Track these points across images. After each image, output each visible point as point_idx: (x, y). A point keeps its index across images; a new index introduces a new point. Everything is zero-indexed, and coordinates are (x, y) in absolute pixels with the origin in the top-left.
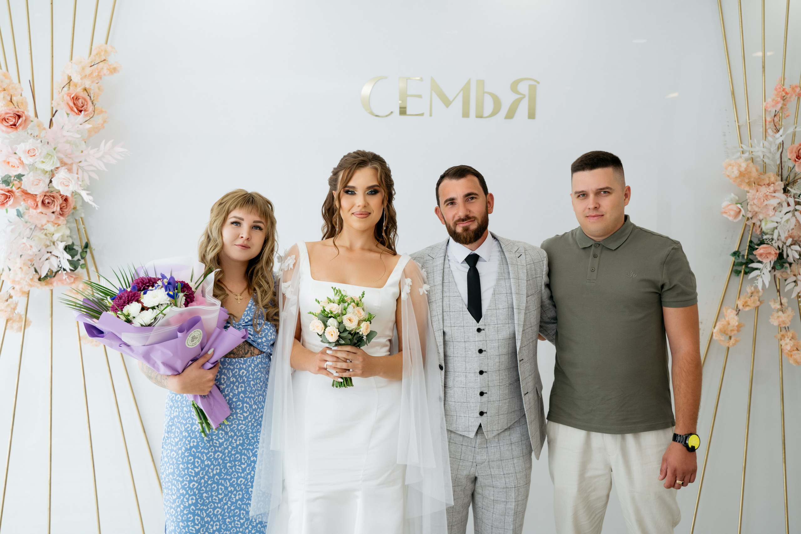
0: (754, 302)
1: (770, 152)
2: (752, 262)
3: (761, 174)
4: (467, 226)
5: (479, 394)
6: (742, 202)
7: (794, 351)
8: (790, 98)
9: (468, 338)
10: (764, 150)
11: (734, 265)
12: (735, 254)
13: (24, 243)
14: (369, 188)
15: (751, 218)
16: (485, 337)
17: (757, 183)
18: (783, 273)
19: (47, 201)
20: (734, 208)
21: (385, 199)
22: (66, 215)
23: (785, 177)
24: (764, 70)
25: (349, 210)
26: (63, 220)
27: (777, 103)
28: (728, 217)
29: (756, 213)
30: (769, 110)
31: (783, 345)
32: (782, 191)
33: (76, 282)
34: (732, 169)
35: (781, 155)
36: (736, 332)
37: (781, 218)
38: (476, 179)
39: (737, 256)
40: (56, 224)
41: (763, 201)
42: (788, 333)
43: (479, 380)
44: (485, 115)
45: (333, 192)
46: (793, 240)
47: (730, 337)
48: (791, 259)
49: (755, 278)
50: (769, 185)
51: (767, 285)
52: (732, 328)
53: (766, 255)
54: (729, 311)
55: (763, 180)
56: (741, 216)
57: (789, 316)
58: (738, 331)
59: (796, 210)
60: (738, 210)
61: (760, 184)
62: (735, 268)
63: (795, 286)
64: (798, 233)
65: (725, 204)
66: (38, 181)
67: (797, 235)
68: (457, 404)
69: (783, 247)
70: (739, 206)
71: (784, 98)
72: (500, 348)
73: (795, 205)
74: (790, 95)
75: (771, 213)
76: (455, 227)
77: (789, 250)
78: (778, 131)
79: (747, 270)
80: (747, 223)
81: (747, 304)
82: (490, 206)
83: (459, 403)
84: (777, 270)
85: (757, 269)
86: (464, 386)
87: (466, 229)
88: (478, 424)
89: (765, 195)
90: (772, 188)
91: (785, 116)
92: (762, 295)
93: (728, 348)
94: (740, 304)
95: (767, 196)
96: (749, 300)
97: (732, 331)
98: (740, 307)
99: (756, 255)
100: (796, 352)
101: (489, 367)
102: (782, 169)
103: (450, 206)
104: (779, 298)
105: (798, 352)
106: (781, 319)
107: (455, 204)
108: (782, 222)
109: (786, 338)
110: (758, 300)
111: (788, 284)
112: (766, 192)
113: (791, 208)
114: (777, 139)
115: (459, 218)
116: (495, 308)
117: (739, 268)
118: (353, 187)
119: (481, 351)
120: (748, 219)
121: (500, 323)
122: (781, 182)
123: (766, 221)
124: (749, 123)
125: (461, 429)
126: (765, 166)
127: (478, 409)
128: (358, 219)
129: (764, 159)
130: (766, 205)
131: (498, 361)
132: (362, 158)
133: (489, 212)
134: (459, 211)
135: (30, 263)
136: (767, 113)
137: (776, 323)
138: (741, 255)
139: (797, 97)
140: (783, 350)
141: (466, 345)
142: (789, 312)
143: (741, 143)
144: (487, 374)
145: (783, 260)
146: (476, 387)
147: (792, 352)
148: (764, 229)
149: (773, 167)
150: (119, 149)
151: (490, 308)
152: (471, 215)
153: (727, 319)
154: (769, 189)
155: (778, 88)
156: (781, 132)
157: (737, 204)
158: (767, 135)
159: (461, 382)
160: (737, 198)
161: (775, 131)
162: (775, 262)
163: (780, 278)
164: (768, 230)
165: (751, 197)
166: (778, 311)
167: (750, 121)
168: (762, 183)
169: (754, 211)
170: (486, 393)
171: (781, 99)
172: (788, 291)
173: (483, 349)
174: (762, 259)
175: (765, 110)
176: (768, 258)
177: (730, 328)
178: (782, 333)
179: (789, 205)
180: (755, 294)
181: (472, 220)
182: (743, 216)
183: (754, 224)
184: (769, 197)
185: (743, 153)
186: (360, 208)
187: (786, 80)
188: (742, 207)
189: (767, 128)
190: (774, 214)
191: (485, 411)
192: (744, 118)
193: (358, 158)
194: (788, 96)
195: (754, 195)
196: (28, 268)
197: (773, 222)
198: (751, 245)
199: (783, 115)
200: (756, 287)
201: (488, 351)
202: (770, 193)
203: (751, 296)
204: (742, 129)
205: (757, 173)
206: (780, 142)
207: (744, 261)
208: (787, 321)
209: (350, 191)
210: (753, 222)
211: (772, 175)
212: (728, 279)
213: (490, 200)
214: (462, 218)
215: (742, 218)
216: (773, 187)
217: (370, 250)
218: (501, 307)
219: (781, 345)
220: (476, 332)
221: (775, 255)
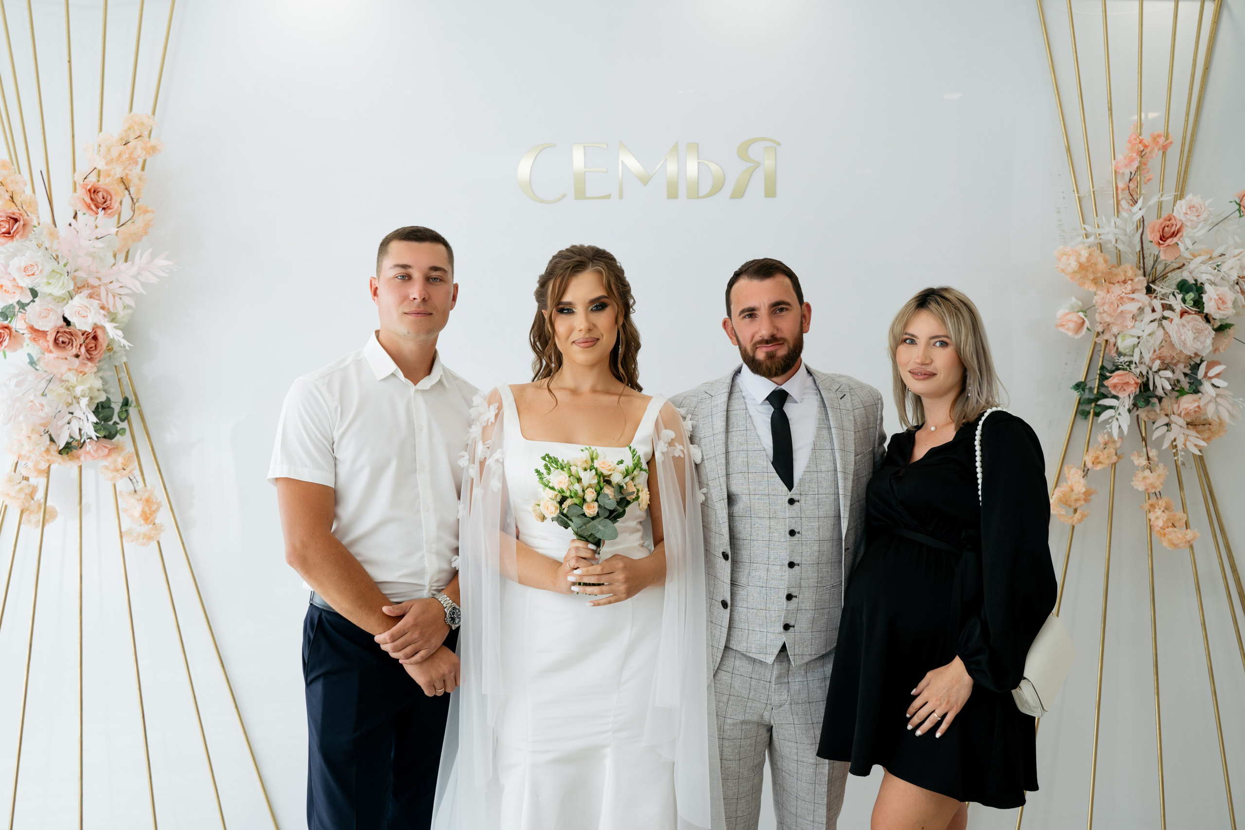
0: (1108, 457)
1: (1126, 234)
2: (1105, 396)
3: (1113, 266)
4: (772, 352)
5: (785, 597)
6: (1087, 309)
7: (1168, 527)
8: (1150, 152)
9: (775, 512)
10: (1117, 231)
11: (1079, 403)
12: (1079, 386)
13: (32, 401)
14: (592, 302)
15: (1103, 333)
16: (799, 512)
17: (1107, 280)
18: (1150, 412)
19: (61, 339)
20: (1075, 317)
21: (619, 315)
22: (97, 360)
23: (1148, 269)
24: (1111, 114)
25: (568, 338)
26: (92, 367)
27: (1132, 160)
28: (1067, 332)
29: (1109, 325)
30: (1121, 172)
31: (1152, 520)
32: (1145, 291)
33: (113, 455)
34: (1068, 259)
35: (1141, 238)
36: (1082, 502)
37: (1143, 331)
38: (787, 281)
39: (1080, 390)
40: (81, 372)
41: (1116, 306)
42: (1160, 502)
43: (787, 577)
44: (702, 193)
45: (543, 311)
46: (1163, 363)
47: (1075, 511)
48: (1160, 392)
49: (1107, 422)
50: (1125, 282)
51: (1125, 430)
52: (1076, 497)
53: (1122, 387)
54: (1073, 471)
55: (1116, 275)
56: (1085, 329)
57: (1159, 475)
58: (1086, 500)
59: (1164, 318)
60: (1080, 321)
61: (1112, 281)
62: (1081, 408)
63: (1168, 431)
64: (1171, 352)
65: (1061, 312)
66: (47, 311)
67: (1169, 355)
68: (751, 611)
69: (1148, 373)
70: (1081, 314)
71: (1143, 153)
72: (821, 530)
73: (1163, 311)
74: (1149, 148)
75: (1130, 323)
76: (754, 352)
77: (1157, 378)
78: (1136, 202)
79: (1098, 410)
80: (1097, 340)
81: (1098, 461)
82: (806, 321)
83: (754, 611)
84: (1141, 408)
85: (1111, 407)
86: (764, 585)
87: (771, 356)
88: (781, 644)
89: (1119, 298)
90: (1129, 287)
91: (1146, 181)
92: (1120, 447)
93: (1073, 527)
94: (1089, 459)
95: (1122, 298)
96: (1102, 454)
97: (1077, 500)
98: (1089, 465)
99: (1107, 387)
100: (1171, 529)
101: (803, 558)
102: (1144, 258)
103: (747, 320)
104: (1144, 449)
105: (1174, 529)
106: (1148, 481)
107: (756, 317)
108: (1144, 337)
109: (1157, 510)
110: (1114, 453)
111: (1157, 428)
112: (1121, 292)
113: (1157, 315)
114: (1135, 213)
115: (761, 338)
116: (815, 470)
117: (1087, 408)
118: (570, 303)
119: (792, 533)
120: (1098, 334)
121: (823, 492)
122: (1142, 278)
123: (1124, 336)
124: (1094, 192)
125: (754, 650)
126: (1120, 255)
127: (783, 620)
128: (582, 349)
129: (1116, 245)
130: (1122, 311)
131: (818, 549)
132: (578, 258)
133: (804, 330)
134: (762, 328)
135: (42, 429)
136: (1119, 177)
137: (1141, 488)
138: (1087, 387)
139: (1161, 152)
140: (1152, 528)
141: (772, 523)
142: (1161, 470)
143: (1084, 224)
144: (800, 567)
145: (1148, 393)
146: (781, 587)
147: (1164, 529)
148: (1121, 349)
149: (1131, 257)
150: (160, 262)
151: (809, 469)
152: (779, 335)
153: (1069, 483)
154: (1125, 288)
155: (1132, 139)
156: (1140, 202)
157: (1078, 312)
158: (1120, 209)
159: (760, 578)
160: (1080, 303)
161: (1131, 202)
162: (1136, 398)
163: (1146, 420)
164: (1127, 349)
165: (1099, 301)
166: (1144, 468)
167: (1094, 189)
168: (1114, 280)
169: (1105, 323)
170: (796, 597)
171: (1138, 154)
172: (1157, 439)
173: (796, 530)
174: (1118, 393)
175: (1116, 172)
176: (1125, 390)
177: (1074, 496)
178: (1150, 502)
179: (1153, 311)
180: (1110, 445)
181: (779, 342)
182: (1088, 329)
183: (1107, 341)
184: (1125, 300)
185: (1087, 236)
186: (583, 333)
187: (1144, 128)
188: (1086, 316)
189: (1120, 199)
190: (1134, 326)
191: (792, 623)
192: (1086, 187)
193: (573, 258)
194: (1147, 151)
195: (1103, 298)
196: (38, 436)
197: (1133, 336)
198: (1102, 373)
199: (1143, 179)
200: (1110, 435)
201: (804, 533)
202: (1126, 294)
203: (1105, 448)
204: (1084, 202)
205: (1105, 265)
206: (1139, 218)
207: (1092, 397)
208: (1158, 483)
209: (566, 310)
210: (1105, 338)
211: (1129, 268)
212: (1071, 425)
213: (806, 313)
214: (766, 338)
215: (1086, 332)
216: (1131, 284)
217: (607, 392)
218: (824, 468)
219: (1150, 520)
220: (787, 504)
221: (1135, 386)
